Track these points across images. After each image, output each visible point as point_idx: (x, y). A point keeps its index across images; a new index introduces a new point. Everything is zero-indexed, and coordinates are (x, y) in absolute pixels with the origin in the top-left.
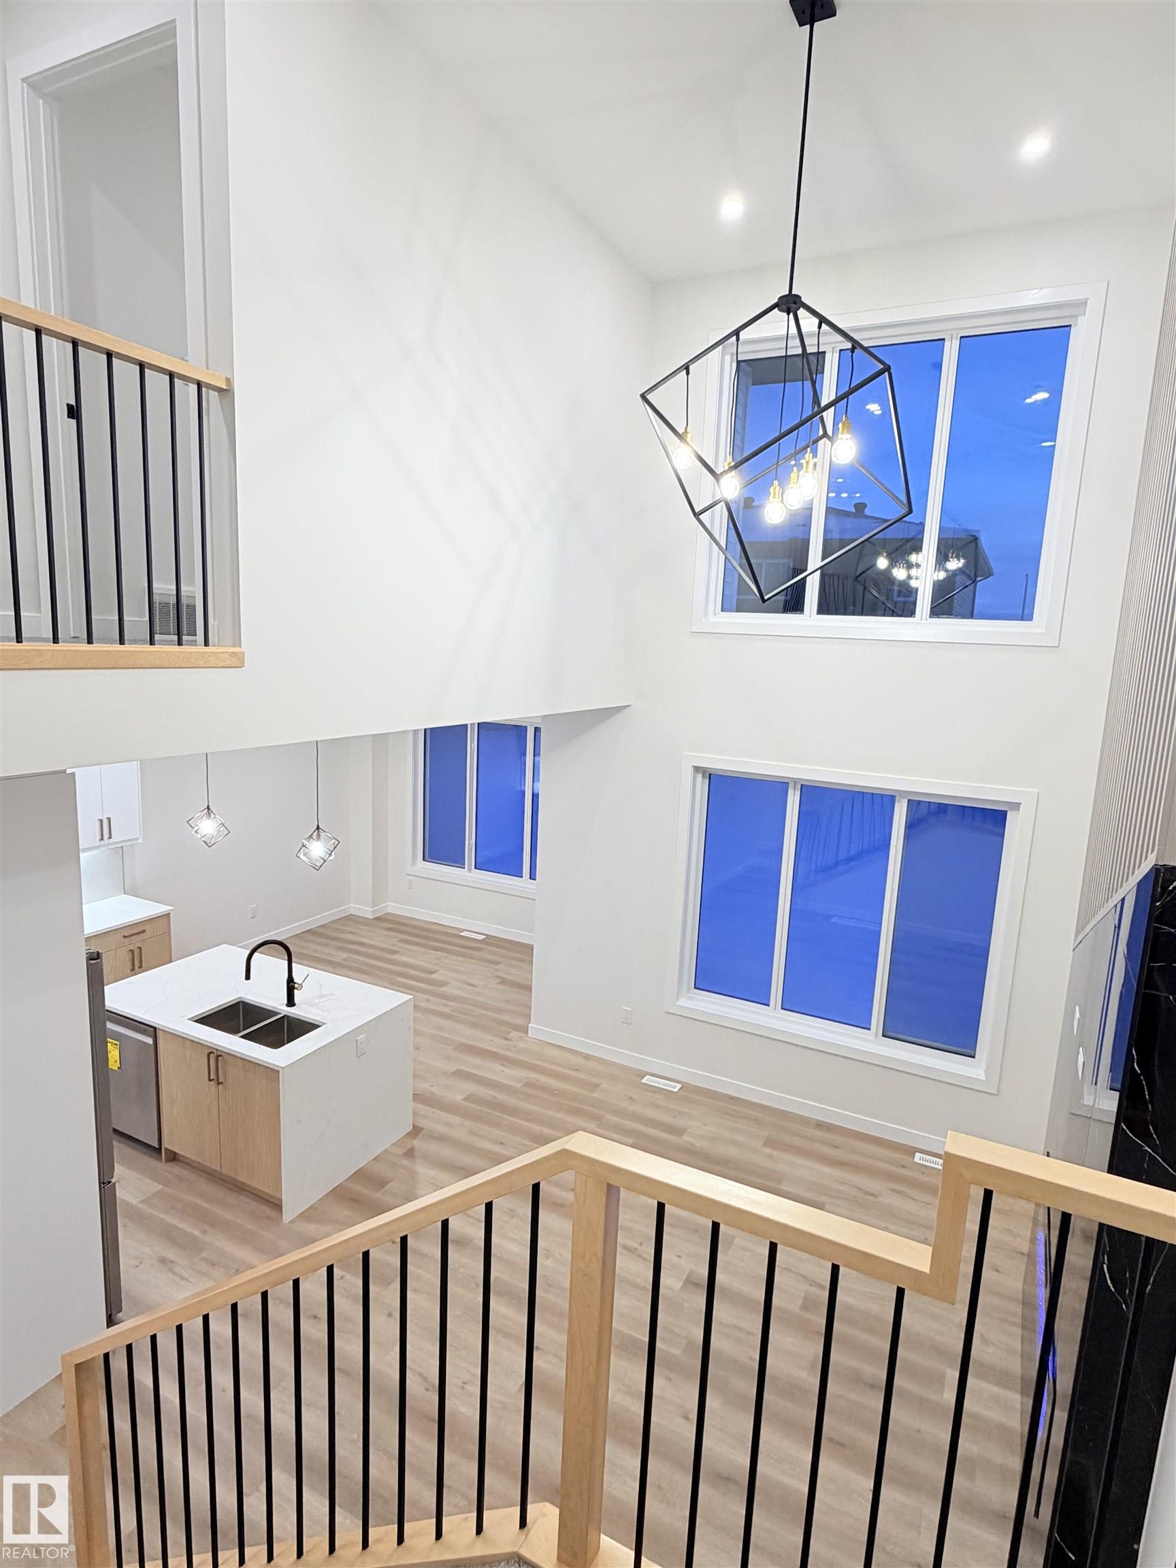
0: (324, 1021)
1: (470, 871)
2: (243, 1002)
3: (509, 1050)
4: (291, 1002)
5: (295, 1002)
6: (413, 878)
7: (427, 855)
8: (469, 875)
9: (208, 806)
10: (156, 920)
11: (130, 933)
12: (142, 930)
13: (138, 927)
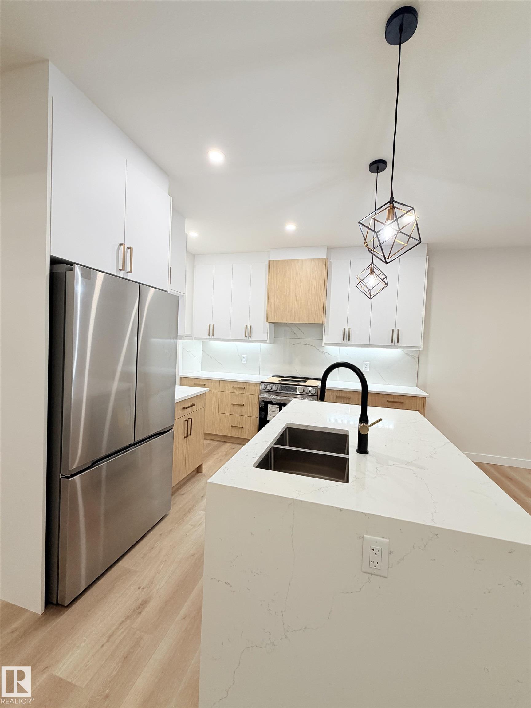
10: (414, 399)
11: (393, 400)
12: (402, 401)
13: (398, 398)
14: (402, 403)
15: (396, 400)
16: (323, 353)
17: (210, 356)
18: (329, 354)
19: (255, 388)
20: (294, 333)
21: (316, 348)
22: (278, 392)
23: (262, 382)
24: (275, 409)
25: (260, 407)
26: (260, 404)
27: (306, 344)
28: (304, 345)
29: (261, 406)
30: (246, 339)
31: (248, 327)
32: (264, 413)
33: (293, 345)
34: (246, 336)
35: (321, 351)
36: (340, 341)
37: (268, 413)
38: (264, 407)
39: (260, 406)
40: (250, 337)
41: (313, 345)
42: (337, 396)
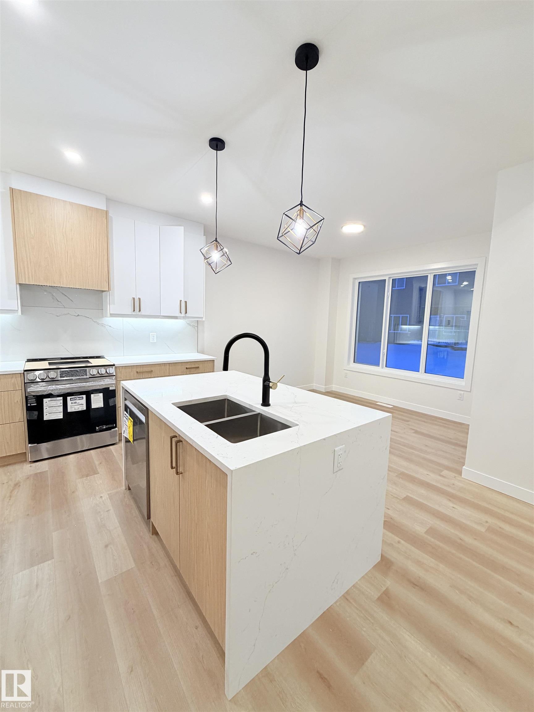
0: (298, 423)
1: (383, 367)
2: (228, 400)
3: (449, 486)
4: (266, 402)
5: (270, 402)
6: (347, 372)
7: (355, 360)
8: (382, 370)
9: (216, 239)
10: (206, 363)
11: (190, 367)
12: (198, 366)
13: (194, 364)
14: (198, 367)
15: (193, 366)
16: (103, 325)
18: (110, 326)
20: (58, 301)
21: (92, 320)
22: (58, 380)
23: (25, 371)
24: (55, 403)
26: (26, 401)
27: (77, 316)
28: (75, 317)
29: (31, 404)
32: (36, 412)
33: (58, 316)
35: (100, 323)
36: (129, 311)
37: (45, 410)
38: (35, 404)
39: (26, 404)
41: (88, 317)
42: (137, 372)
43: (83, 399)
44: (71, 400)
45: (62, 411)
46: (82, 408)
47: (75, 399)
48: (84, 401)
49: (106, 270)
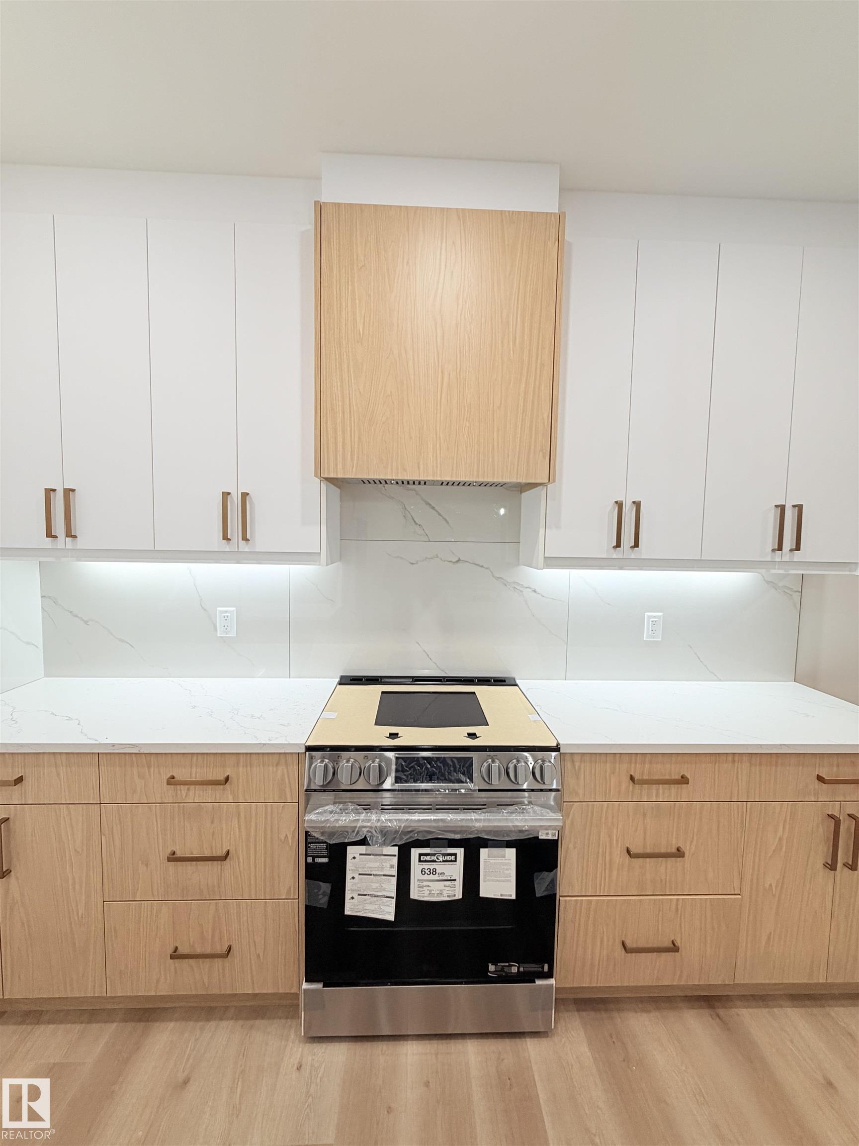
11: (834, 773)
15: (847, 773)
16: (518, 589)
17: (82, 619)
18: (535, 591)
19: (279, 773)
20: (416, 524)
21: (492, 573)
23: (310, 749)
24: (376, 865)
25: (310, 860)
26: (307, 847)
27: (457, 562)
28: (450, 564)
29: (314, 858)
30: (228, 549)
31: (236, 499)
32: (326, 887)
33: (412, 564)
34: (225, 537)
35: (509, 581)
36: (603, 546)
37: (349, 884)
38: (325, 860)
39: (306, 856)
40: (245, 538)
41: (483, 565)
42: (632, 778)
43: (455, 861)
44: (420, 861)
45: (394, 894)
46: (451, 893)
47: (434, 858)
48: (457, 870)
49: (546, 415)
